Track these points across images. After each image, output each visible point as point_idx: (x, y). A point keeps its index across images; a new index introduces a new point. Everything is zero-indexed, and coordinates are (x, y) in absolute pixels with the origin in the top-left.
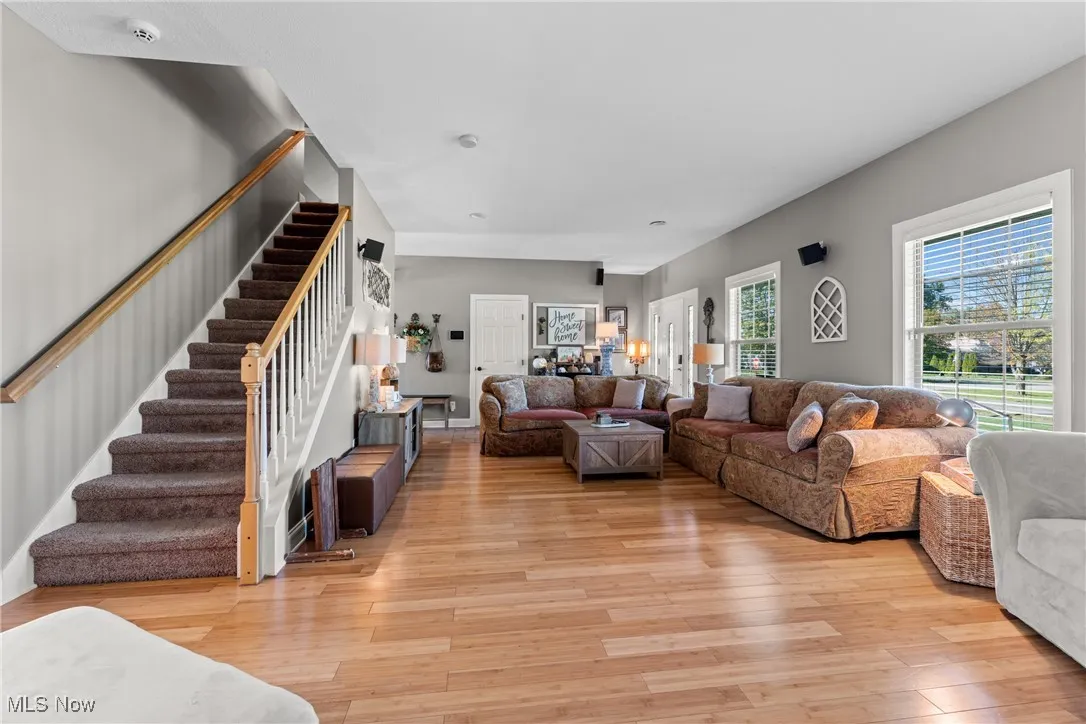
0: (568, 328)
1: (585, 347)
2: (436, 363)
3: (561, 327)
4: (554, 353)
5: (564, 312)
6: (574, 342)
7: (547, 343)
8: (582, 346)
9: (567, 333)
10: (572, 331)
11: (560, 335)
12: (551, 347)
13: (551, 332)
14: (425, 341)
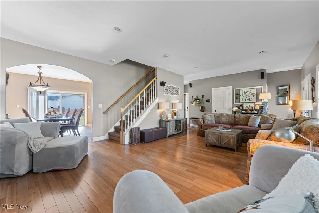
0: (248, 96)
1: (256, 103)
2: (203, 109)
3: (245, 96)
4: (242, 106)
5: (246, 91)
6: (251, 102)
7: (239, 102)
8: (254, 103)
9: (247, 98)
10: (250, 97)
11: (245, 99)
12: (241, 104)
13: (241, 98)
14: (199, 103)
